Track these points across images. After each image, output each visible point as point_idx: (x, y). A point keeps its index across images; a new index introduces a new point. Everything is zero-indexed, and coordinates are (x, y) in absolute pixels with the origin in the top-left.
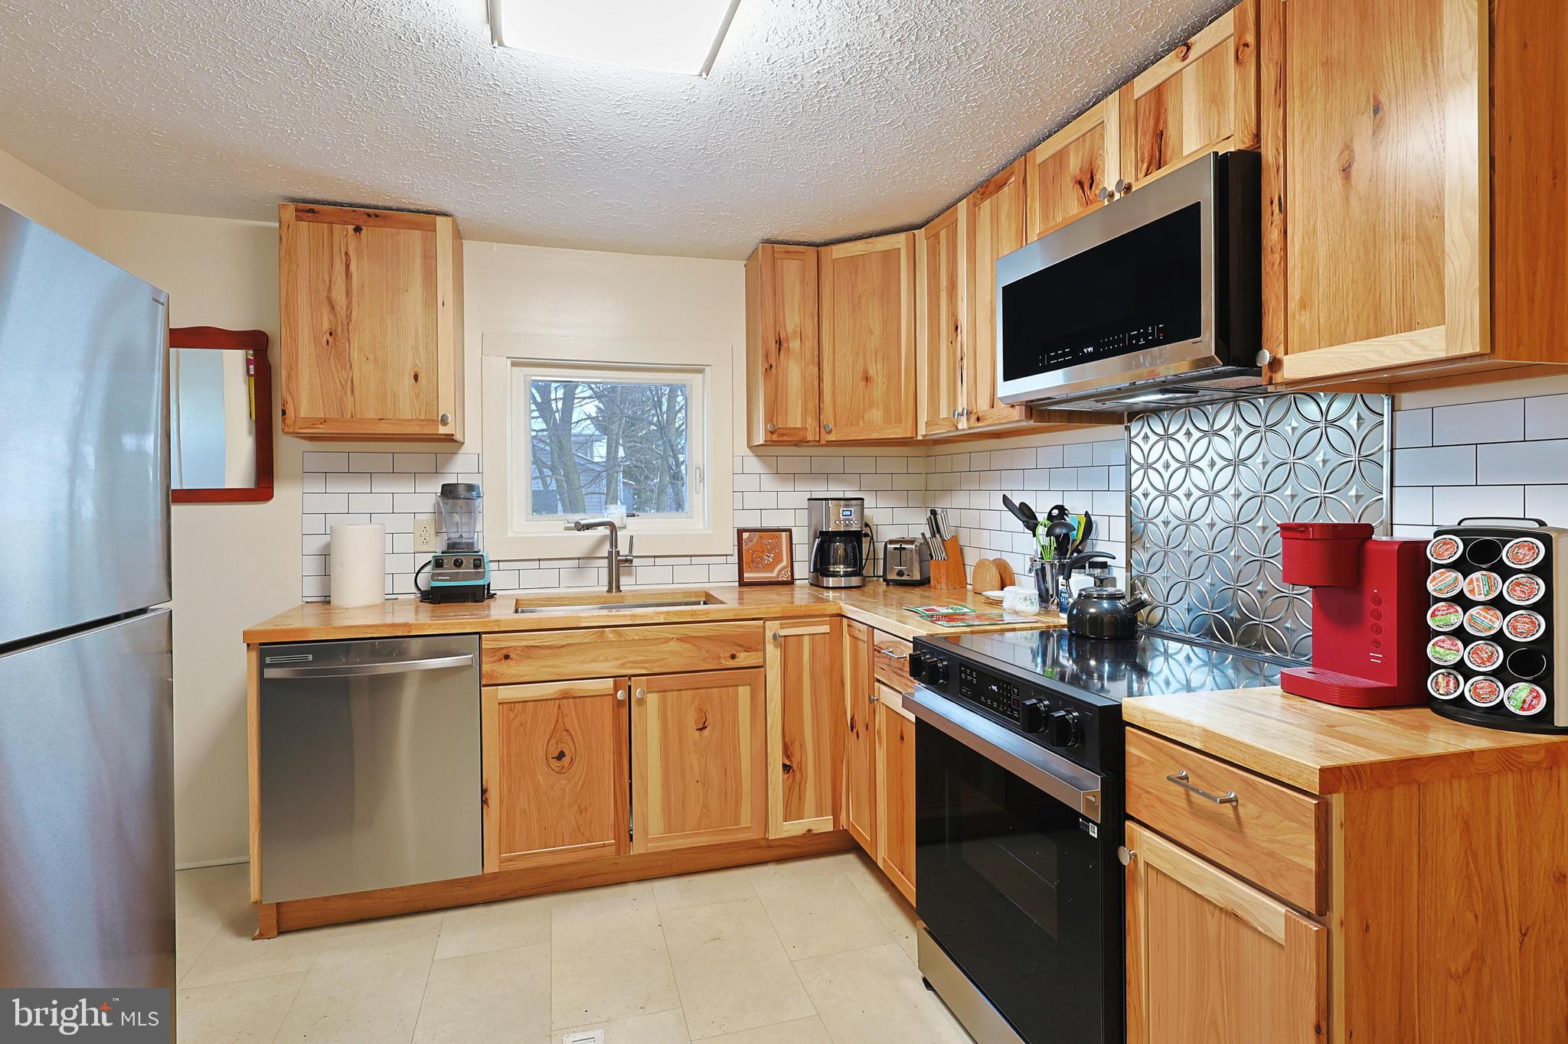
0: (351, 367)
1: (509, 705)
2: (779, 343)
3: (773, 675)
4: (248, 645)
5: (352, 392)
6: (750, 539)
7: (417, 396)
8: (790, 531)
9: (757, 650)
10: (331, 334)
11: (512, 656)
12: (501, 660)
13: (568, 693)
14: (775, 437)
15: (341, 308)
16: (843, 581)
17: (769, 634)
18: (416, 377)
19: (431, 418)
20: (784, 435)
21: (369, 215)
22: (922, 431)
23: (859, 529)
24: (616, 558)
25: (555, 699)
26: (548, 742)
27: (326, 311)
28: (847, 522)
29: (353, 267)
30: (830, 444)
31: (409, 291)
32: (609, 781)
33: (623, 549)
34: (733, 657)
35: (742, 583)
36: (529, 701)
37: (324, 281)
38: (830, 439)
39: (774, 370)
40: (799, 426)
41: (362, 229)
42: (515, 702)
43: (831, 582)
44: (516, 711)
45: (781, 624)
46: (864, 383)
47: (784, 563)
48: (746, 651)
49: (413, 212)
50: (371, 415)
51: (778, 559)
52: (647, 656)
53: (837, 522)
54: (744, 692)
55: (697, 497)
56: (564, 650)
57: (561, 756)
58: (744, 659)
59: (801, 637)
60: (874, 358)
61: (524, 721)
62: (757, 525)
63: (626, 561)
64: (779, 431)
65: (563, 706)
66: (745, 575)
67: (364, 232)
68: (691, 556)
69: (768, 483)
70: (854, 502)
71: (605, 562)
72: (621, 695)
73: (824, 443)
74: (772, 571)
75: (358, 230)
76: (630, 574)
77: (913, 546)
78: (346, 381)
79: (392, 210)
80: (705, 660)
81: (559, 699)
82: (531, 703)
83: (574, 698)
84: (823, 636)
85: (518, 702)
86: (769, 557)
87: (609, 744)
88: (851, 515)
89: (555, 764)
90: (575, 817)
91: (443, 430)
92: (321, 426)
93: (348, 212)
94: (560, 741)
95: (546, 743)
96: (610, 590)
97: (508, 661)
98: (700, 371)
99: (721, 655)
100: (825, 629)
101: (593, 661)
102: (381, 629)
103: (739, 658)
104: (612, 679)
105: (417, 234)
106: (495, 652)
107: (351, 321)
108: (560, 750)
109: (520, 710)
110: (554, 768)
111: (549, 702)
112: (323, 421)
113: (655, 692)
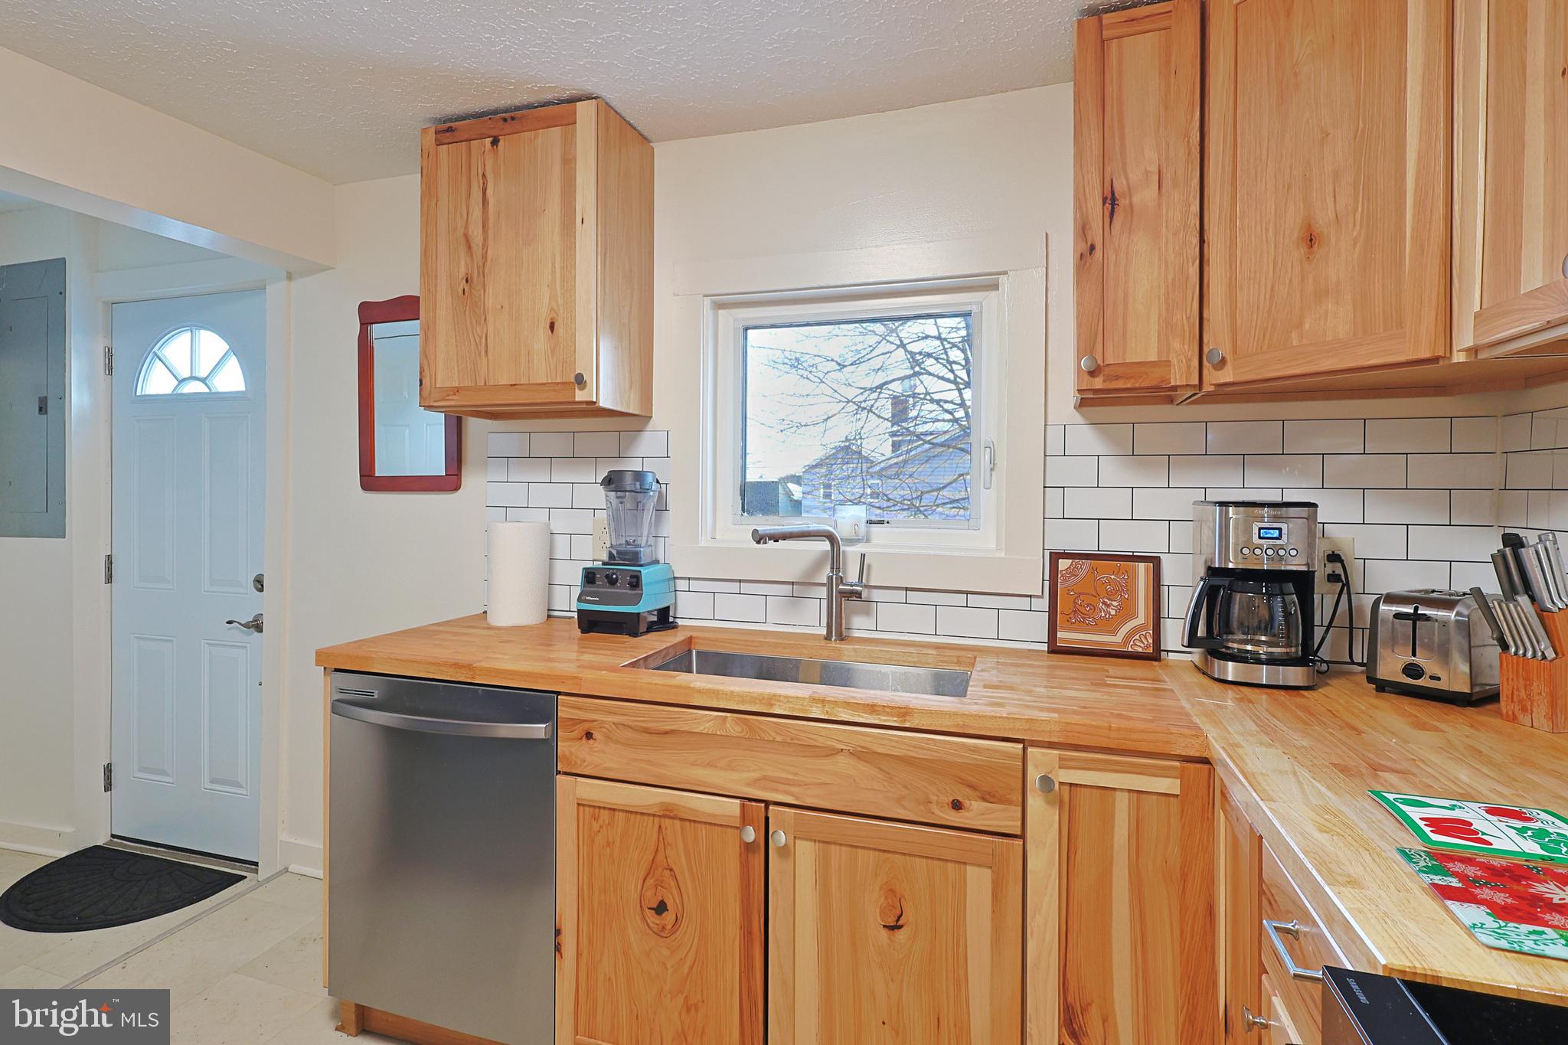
0: (485, 320)
1: (591, 809)
2: (1111, 201)
3: (1043, 860)
4: (325, 668)
5: (486, 352)
6: (1072, 572)
7: (553, 352)
8: (1155, 561)
9: (1007, 802)
10: (467, 281)
11: (596, 735)
12: (581, 739)
13: (671, 811)
14: (1098, 383)
15: (477, 245)
16: (1264, 674)
17: (1034, 775)
18: (552, 327)
19: (568, 381)
20: (1117, 378)
21: (505, 120)
23: (1304, 568)
24: (838, 587)
25: (654, 815)
26: (644, 881)
27: (463, 252)
28: (1270, 552)
29: (489, 191)
30: (1226, 394)
31: (547, 211)
33: (852, 575)
34: (957, 805)
35: (1054, 649)
36: (619, 810)
37: (462, 215)
38: (1222, 381)
39: (1098, 253)
40: (1153, 357)
41: (499, 141)
42: (599, 808)
43: (1231, 670)
44: (601, 820)
45: (1061, 759)
46: (1303, 249)
47: (1141, 619)
48: (984, 799)
50: (505, 380)
51: (1127, 612)
52: (795, 774)
53: (1246, 551)
54: (978, 880)
55: (987, 500)
56: (667, 739)
57: (661, 908)
58: (977, 813)
59: (1110, 792)
60: (1329, 189)
61: (610, 840)
62: (1090, 547)
63: (852, 593)
64: (1107, 371)
65: (666, 828)
66: (1059, 634)
67: (501, 143)
68: (967, 593)
69: (1113, 471)
70: (1293, 512)
72: (750, 834)
73: (1212, 388)
74: (1114, 633)
75: (495, 142)
77: (1452, 615)
78: (481, 337)
79: (536, 107)
80: (899, 800)
81: (660, 816)
82: (621, 813)
83: (682, 820)
84: (1163, 798)
85: (604, 808)
86: (1108, 606)
87: (734, 909)
88: (1279, 538)
89: (653, 920)
91: (580, 396)
92: (455, 397)
93: (485, 123)
94: (660, 884)
95: (640, 882)
96: (829, 637)
97: (591, 741)
98: (995, 287)
99: (934, 798)
100: (1169, 785)
101: (711, 765)
102: (443, 669)
103: (968, 810)
104: (738, 801)
105: (556, 131)
106: (574, 725)
107: (486, 260)
108: (661, 898)
109: (607, 822)
110: (652, 925)
111: (646, 818)
112: (457, 390)
113: (811, 840)
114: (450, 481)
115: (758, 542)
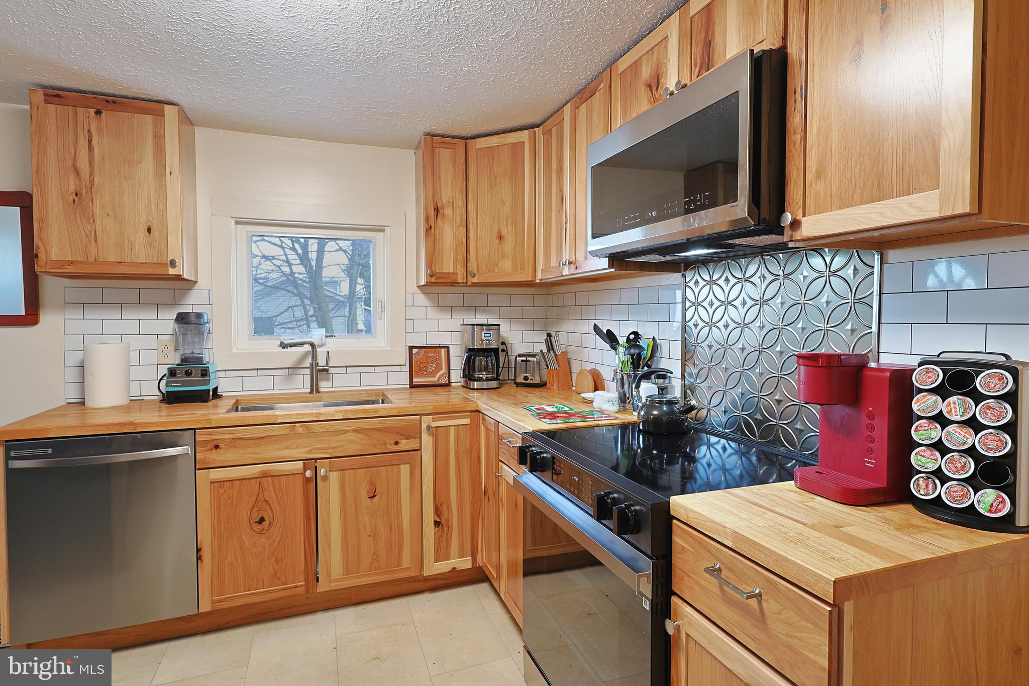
0: (94, 221)
1: (219, 484)
2: (437, 210)
3: (427, 456)
5: (96, 240)
6: (418, 354)
7: (150, 245)
8: (447, 347)
9: (416, 438)
10: (76, 194)
11: (221, 445)
12: (212, 449)
14: (433, 280)
15: (85, 174)
16: (485, 385)
17: (424, 426)
18: (149, 230)
19: (162, 262)
20: (440, 278)
21: (107, 101)
22: (539, 276)
23: (497, 347)
24: (316, 368)
25: (256, 478)
26: (252, 509)
27: (72, 177)
28: (487, 342)
29: (95, 142)
30: (474, 285)
31: (143, 162)
32: (300, 538)
33: (322, 361)
34: (396, 443)
35: (412, 386)
36: (236, 480)
37: (69, 153)
38: (474, 282)
39: (433, 230)
40: (452, 271)
41: (102, 113)
42: (224, 481)
43: (476, 385)
44: (225, 488)
45: (433, 418)
46: (498, 241)
47: (443, 371)
48: (406, 439)
49: (145, 100)
50: (112, 259)
51: (439, 368)
52: (329, 444)
53: (480, 342)
54: (405, 469)
55: (381, 326)
56: (263, 440)
57: (262, 520)
58: (404, 444)
59: (448, 428)
60: (505, 222)
61: (231, 495)
62: (424, 343)
63: (324, 370)
64: (436, 275)
65: (263, 483)
66: (414, 380)
67: (103, 115)
68: (374, 366)
69: (432, 313)
70: (493, 327)
71: (308, 371)
72: (308, 474)
73: (470, 284)
74: (434, 377)
75: (98, 112)
76: (328, 379)
77: (535, 359)
78: (90, 232)
79: (129, 98)
80: (374, 446)
81: (260, 478)
82: (237, 482)
83: (272, 476)
84: (465, 426)
85: (227, 481)
86: (432, 366)
87: (300, 510)
88: (490, 337)
89: (257, 527)
90: (273, 566)
91: (171, 271)
92: (69, 267)
93: (90, 98)
94: (261, 509)
95: (249, 511)
96: (311, 392)
97: (218, 450)
98: (382, 231)
99: (388, 442)
100: (466, 421)
101: (288, 448)
103: (401, 444)
104: (302, 462)
105: (149, 118)
106: (207, 443)
107: (93, 184)
108: (261, 516)
109: (228, 487)
110: (256, 530)
111: (252, 480)
112: (72, 263)
113: (336, 471)
114: (29, 319)
115: (283, 348)
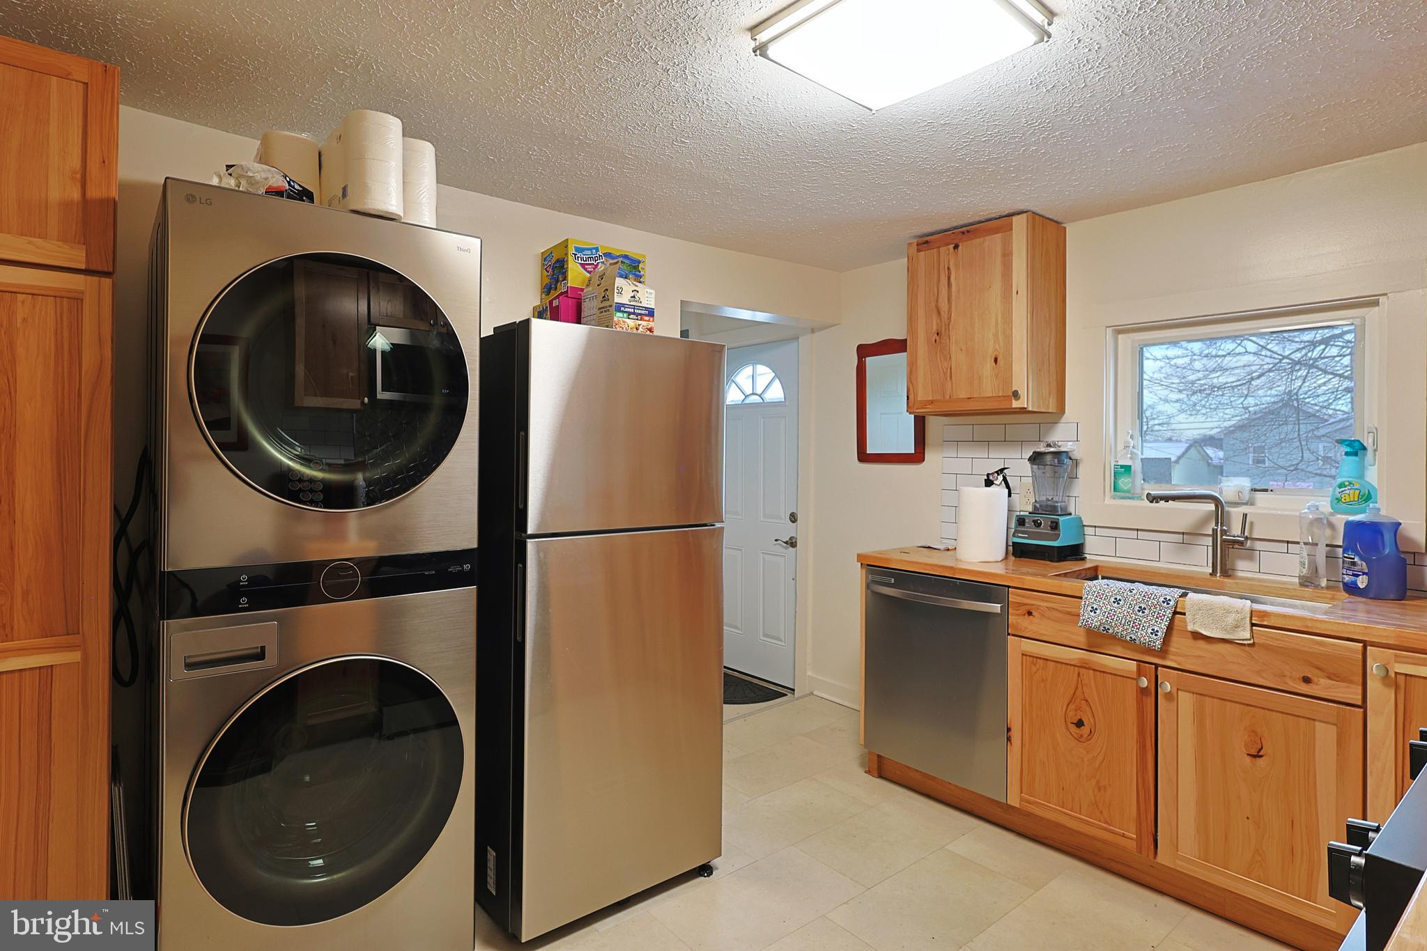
0: (950, 357)
1: (1031, 658)
4: (861, 564)
5: (951, 377)
7: (997, 376)
9: (1351, 682)
10: (938, 334)
11: (1034, 613)
12: (1024, 615)
13: (1086, 664)
15: (945, 312)
17: (1374, 666)
18: (996, 360)
19: (1007, 395)
21: (963, 233)
24: (1221, 536)
25: (1075, 666)
26: (1068, 704)
27: (935, 317)
29: (953, 279)
31: (992, 287)
32: (1131, 769)
34: (1307, 680)
37: (934, 294)
41: (959, 246)
42: (1037, 658)
44: (1038, 666)
45: (1398, 656)
48: (1329, 678)
49: (996, 219)
50: (963, 395)
52: (1179, 649)
54: (1325, 735)
57: (1080, 724)
58: (1325, 687)
61: (1045, 678)
63: (1235, 542)
65: (1083, 675)
67: (960, 248)
72: (1144, 682)
75: (956, 247)
76: (1250, 559)
78: (947, 369)
79: (984, 222)
80: (1259, 673)
81: (1079, 667)
82: (1052, 663)
83: (1094, 670)
85: (1040, 658)
87: (1133, 730)
89: (1073, 729)
90: (1093, 792)
91: (1015, 404)
92: (930, 406)
93: (949, 235)
94: (1078, 709)
95: (1065, 707)
97: (1031, 617)
98: (1376, 304)
99: (1287, 673)
102: (935, 568)
103: (1317, 684)
104: (1135, 662)
105: (998, 237)
106: (1019, 606)
107: (951, 321)
108: (1079, 718)
109: (1042, 666)
110: (1073, 733)
111: (1069, 667)
112: (932, 402)
113: (1190, 692)
114: (917, 457)
115: (1151, 502)
